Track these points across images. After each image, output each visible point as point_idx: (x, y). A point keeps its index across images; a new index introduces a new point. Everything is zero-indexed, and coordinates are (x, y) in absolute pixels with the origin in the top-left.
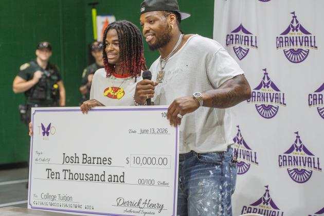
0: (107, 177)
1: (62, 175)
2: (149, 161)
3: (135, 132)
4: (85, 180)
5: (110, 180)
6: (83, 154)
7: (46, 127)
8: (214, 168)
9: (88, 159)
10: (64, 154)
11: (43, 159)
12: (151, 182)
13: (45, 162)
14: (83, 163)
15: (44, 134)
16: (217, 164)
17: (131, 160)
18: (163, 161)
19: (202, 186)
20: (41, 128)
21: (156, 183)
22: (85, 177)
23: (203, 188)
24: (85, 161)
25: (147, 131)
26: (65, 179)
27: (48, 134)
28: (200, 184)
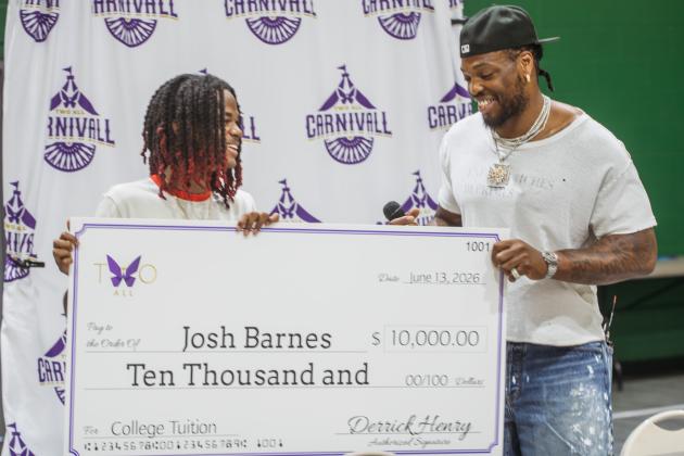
0: (319, 376)
1: (182, 377)
2: (433, 338)
3: (396, 279)
4: (253, 384)
5: (328, 380)
6: (247, 328)
7: (124, 265)
8: (592, 360)
9: (261, 338)
10: (186, 328)
11: (114, 341)
12: (440, 381)
13: (120, 348)
14: (248, 346)
15: (116, 282)
16: (597, 353)
17: (386, 338)
18: (468, 338)
19: (578, 396)
20: (106, 268)
21: (452, 383)
22: (253, 378)
23: (580, 401)
24: (252, 342)
25: (427, 278)
26: (192, 384)
27: (130, 281)
28: (574, 393)
